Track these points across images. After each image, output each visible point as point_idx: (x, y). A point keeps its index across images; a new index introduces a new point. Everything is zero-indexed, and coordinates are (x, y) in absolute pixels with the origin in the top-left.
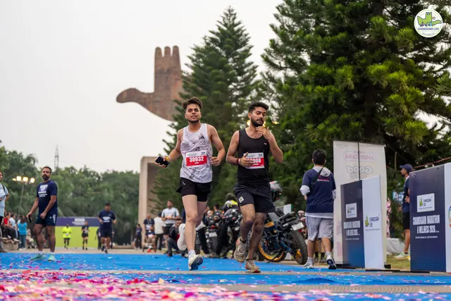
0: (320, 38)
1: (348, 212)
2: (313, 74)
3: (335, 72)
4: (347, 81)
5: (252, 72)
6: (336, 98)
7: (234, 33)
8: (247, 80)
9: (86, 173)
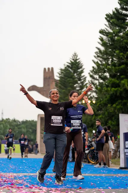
0: (113, 67)
1: (127, 145)
2: (111, 83)
3: (120, 82)
5: (84, 79)
6: (121, 93)
7: (77, 63)
8: (82, 83)
9: (14, 121)
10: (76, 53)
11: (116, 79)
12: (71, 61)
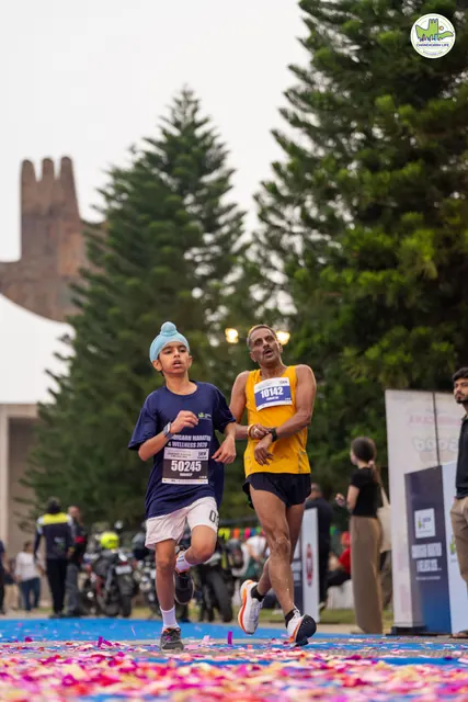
0: (367, 175)
1: (420, 526)
2: (356, 248)
3: (398, 244)
4: (423, 262)
5: (234, 225)
6: (402, 295)
7: (196, 141)
8: (224, 242)
10: (191, 93)
11: (380, 227)
12: (165, 133)
